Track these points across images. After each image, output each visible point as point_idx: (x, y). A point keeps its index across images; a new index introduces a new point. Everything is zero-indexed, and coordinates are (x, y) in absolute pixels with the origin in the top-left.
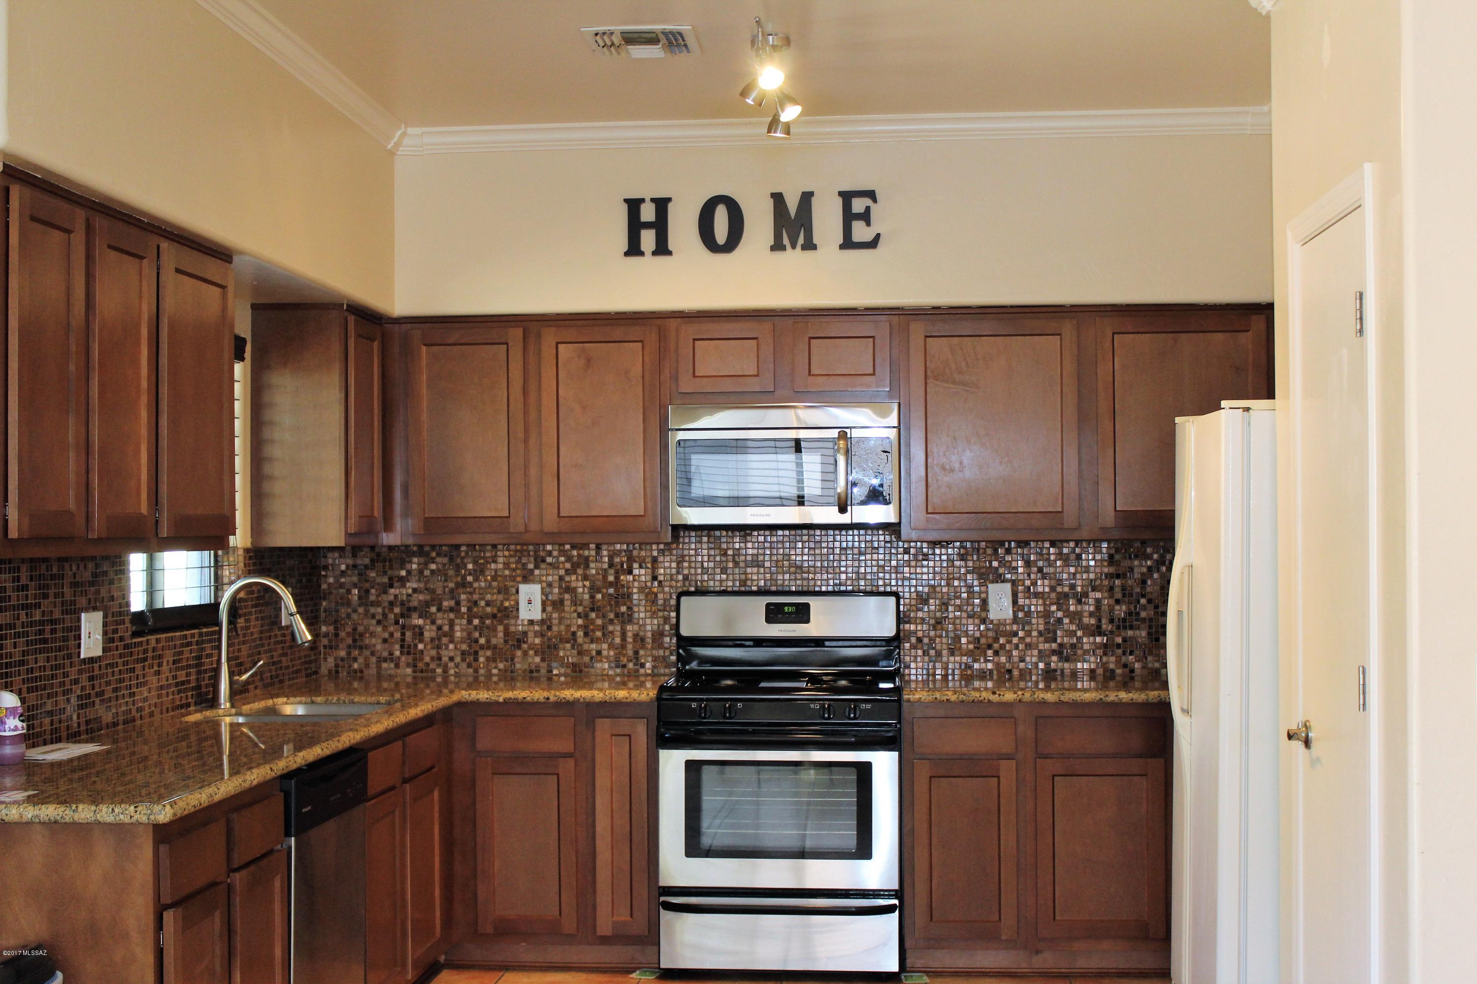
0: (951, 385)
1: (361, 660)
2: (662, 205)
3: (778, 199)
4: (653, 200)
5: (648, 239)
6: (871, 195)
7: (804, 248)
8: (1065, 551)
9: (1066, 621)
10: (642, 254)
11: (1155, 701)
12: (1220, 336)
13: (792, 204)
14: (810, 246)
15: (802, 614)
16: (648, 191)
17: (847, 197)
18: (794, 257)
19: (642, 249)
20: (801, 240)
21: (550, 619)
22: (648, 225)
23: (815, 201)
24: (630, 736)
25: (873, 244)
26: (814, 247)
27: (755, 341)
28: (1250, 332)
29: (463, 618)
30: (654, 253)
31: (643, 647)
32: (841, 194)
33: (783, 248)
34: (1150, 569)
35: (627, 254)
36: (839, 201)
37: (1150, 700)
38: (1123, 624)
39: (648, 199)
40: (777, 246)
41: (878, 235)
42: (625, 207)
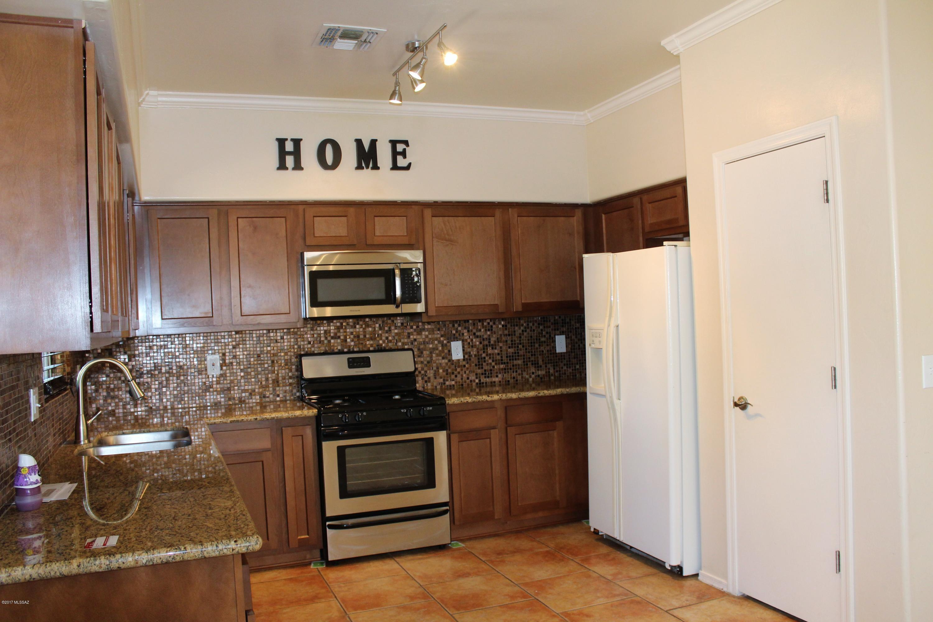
0: (445, 242)
1: (113, 404)
2: (297, 142)
3: (359, 142)
4: (292, 140)
5: (290, 161)
6: (406, 143)
7: (372, 168)
8: (485, 324)
9: (487, 358)
10: (287, 169)
11: (560, 394)
12: (563, 218)
13: (366, 146)
14: (376, 167)
15: (366, 363)
16: (289, 134)
17: (394, 143)
18: (367, 173)
19: (287, 166)
20: (371, 165)
21: (225, 374)
22: (290, 153)
23: (378, 144)
24: (302, 436)
25: (408, 168)
26: (378, 168)
27: (346, 218)
28: (575, 218)
29: (174, 376)
30: (294, 169)
31: (278, 386)
32: (391, 141)
33: (363, 168)
34: (523, 331)
35: (278, 169)
36: (390, 145)
37: (558, 394)
38: (511, 358)
39: (289, 139)
40: (359, 167)
41: (410, 164)
42: (276, 143)
